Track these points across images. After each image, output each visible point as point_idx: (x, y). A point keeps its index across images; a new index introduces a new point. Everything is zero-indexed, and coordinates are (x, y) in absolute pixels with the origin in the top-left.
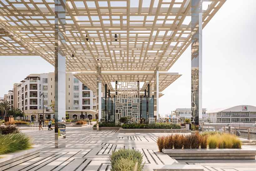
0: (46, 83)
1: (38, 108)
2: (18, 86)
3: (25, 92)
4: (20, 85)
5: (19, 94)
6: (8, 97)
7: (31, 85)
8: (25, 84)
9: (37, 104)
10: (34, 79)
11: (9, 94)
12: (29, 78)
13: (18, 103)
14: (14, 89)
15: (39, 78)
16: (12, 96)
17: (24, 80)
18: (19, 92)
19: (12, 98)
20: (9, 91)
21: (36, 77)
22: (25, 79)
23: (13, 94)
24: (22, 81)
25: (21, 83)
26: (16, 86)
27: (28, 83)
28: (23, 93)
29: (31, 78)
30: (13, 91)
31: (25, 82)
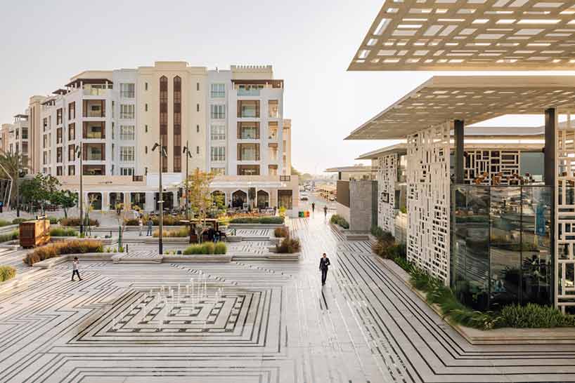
0: (129, 96)
1: (108, 169)
2: (44, 104)
3: (67, 122)
4: (50, 102)
5: (45, 125)
6: (12, 132)
7: (86, 102)
8: (68, 99)
9: (103, 158)
10: (93, 87)
11: (15, 123)
12: (81, 83)
13: (42, 150)
14: (33, 110)
15: (110, 82)
16: (25, 131)
17: (66, 88)
18: (45, 119)
19: (25, 137)
20: (18, 116)
21: (103, 81)
22: (69, 85)
23: (28, 126)
24: (58, 92)
25: (54, 95)
26: (38, 102)
27: (78, 96)
28: (60, 126)
29: (86, 81)
30: (26, 117)
31: (68, 93)
